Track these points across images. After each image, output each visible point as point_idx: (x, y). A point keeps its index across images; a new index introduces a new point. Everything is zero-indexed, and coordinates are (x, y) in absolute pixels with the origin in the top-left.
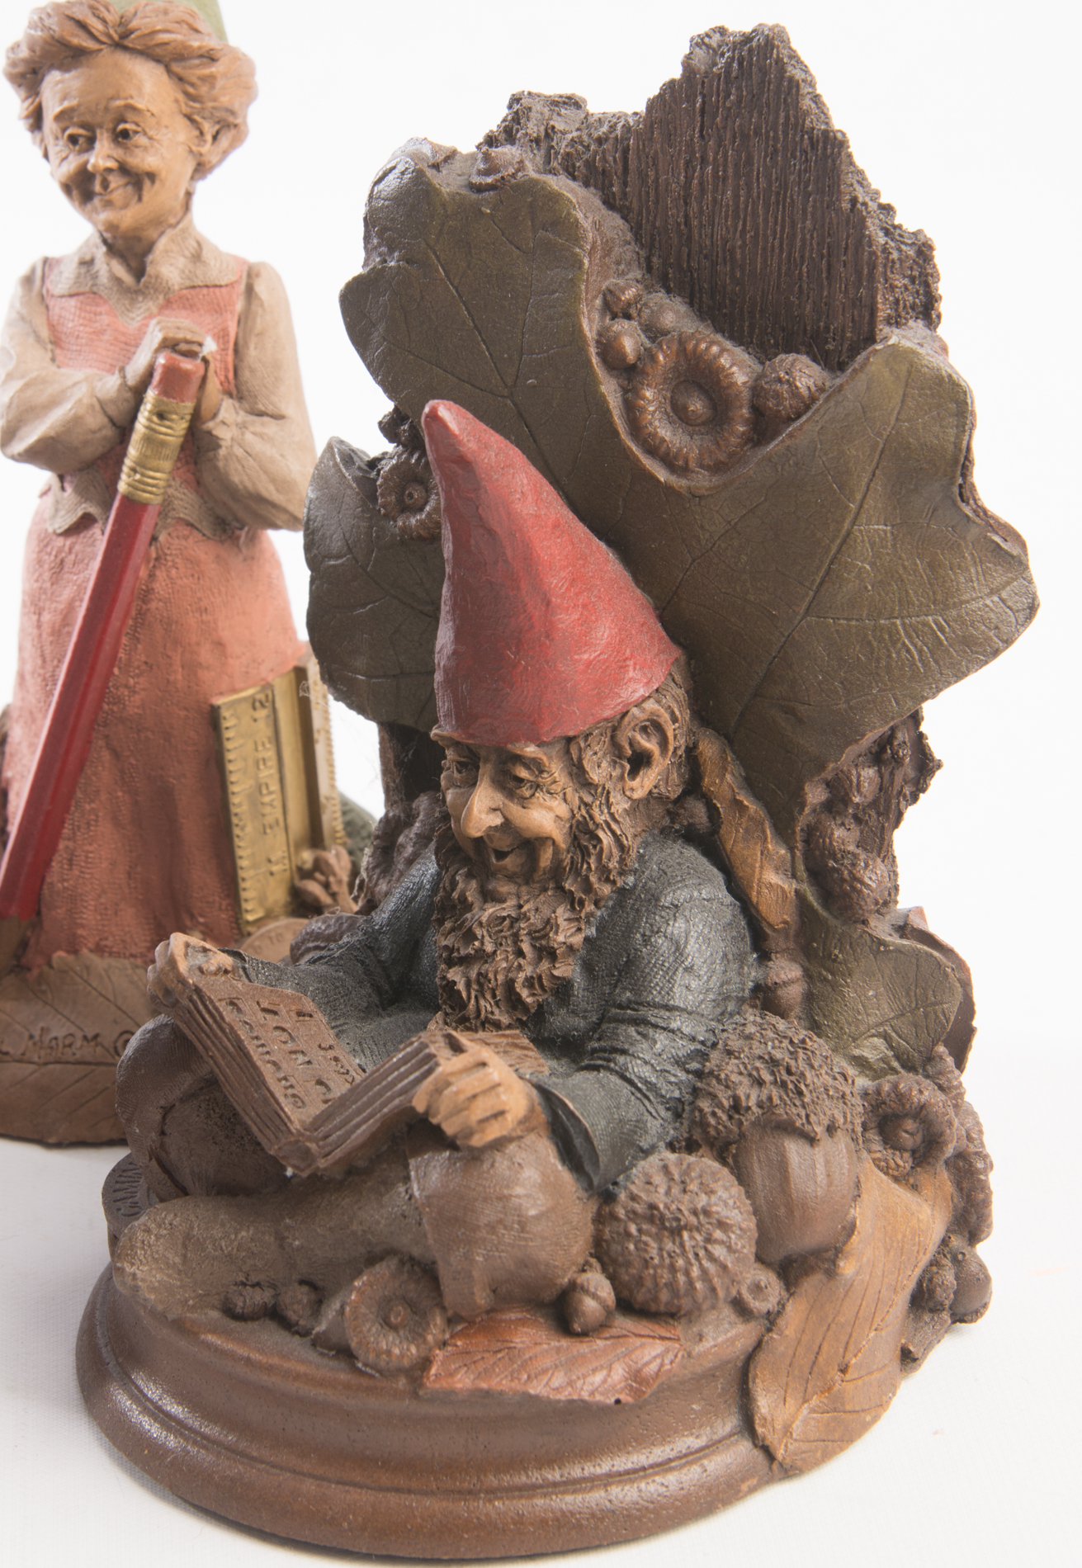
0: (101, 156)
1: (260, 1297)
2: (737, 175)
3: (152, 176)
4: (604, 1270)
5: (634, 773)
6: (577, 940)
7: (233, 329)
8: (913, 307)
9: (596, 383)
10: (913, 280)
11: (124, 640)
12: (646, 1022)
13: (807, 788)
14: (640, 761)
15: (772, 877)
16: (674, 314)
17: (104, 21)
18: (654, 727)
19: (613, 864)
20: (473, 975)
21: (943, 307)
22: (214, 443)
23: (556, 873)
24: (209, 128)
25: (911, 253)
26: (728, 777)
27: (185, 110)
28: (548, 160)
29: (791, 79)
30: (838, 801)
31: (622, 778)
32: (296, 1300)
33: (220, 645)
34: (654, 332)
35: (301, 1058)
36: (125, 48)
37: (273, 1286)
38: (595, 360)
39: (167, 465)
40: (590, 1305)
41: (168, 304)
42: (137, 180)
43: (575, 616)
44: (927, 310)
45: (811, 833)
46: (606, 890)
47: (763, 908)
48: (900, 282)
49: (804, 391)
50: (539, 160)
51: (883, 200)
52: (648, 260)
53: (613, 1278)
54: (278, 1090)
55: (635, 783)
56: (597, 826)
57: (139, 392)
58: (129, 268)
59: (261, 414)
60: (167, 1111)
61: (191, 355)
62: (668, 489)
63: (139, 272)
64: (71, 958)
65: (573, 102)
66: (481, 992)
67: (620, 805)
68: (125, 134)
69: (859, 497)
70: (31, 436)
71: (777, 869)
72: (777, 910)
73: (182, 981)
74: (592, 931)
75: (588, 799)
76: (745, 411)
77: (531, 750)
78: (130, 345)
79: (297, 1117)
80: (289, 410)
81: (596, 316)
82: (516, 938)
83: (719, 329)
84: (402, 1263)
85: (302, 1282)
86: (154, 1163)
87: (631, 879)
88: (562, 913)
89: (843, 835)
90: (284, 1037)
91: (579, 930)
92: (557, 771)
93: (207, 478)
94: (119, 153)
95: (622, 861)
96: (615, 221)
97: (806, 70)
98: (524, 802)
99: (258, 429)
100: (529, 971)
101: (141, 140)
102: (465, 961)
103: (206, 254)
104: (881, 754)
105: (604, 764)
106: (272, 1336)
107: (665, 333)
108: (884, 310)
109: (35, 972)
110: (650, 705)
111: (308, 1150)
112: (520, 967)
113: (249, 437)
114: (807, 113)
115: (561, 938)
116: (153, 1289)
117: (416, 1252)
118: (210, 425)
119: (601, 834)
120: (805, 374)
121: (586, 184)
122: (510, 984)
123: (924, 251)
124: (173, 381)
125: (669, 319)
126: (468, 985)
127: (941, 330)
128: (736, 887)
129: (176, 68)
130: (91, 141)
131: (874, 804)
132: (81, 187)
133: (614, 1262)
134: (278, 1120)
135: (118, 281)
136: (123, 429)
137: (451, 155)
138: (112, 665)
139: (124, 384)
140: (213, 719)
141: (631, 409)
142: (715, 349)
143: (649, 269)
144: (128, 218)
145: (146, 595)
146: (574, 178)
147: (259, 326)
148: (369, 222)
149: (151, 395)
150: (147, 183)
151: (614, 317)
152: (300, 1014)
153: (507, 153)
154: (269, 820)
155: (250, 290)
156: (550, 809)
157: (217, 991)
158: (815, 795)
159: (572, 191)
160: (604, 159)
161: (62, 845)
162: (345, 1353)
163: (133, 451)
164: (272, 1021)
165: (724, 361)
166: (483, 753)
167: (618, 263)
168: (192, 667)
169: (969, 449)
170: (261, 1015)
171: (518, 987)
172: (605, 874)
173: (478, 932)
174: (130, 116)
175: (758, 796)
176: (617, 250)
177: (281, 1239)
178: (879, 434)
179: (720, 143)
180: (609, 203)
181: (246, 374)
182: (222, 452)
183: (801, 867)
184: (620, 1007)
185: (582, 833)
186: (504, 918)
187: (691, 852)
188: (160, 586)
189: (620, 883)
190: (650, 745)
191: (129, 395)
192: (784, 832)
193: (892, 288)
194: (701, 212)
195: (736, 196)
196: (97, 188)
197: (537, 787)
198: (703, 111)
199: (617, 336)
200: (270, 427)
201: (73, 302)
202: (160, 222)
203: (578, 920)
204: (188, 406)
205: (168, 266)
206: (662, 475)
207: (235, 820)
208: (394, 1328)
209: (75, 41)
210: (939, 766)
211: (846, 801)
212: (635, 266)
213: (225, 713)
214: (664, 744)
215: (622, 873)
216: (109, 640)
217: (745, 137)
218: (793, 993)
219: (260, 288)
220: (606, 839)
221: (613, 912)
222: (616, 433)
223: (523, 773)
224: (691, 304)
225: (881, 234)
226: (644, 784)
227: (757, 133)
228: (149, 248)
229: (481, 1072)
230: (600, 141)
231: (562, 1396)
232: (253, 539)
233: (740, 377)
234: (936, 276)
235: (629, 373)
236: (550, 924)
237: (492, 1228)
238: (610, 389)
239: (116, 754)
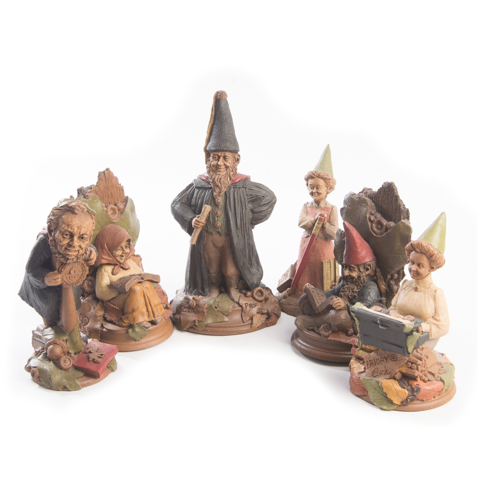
0: (315, 190)
1: (312, 328)
2: (387, 199)
3: (321, 193)
4: (353, 329)
5: (367, 271)
6: (357, 291)
7: (329, 214)
8: (406, 217)
9: (368, 223)
10: (406, 214)
11: (311, 252)
12: (363, 301)
13: (388, 275)
14: (367, 269)
15: (383, 286)
16: (379, 216)
17: (317, 174)
18: (369, 265)
19: (362, 282)
20: (344, 293)
21: (410, 218)
22: (325, 228)
23: (356, 282)
24: (329, 188)
25: (406, 211)
26: (379, 274)
27: (326, 185)
28: (366, 196)
29: (393, 188)
30: (392, 278)
31: (365, 271)
32: (316, 328)
33: (324, 254)
34: (376, 217)
35: (321, 300)
36: (319, 177)
37: (313, 327)
38: (368, 220)
39: (319, 230)
40: (350, 332)
41: (322, 210)
42: (319, 194)
43: (360, 250)
44: (408, 218)
45: (388, 281)
46: (362, 285)
47: (382, 290)
48: (405, 214)
49: (391, 226)
50: (365, 195)
51: (404, 204)
52: (377, 209)
53: (354, 330)
54: (316, 302)
55: (367, 272)
56: (361, 277)
57: (316, 220)
58: (317, 204)
59: (332, 225)
60: (304, 305)
61: (323, 216)
62: (375, 236)
63: (318, 205)
64: (301, 293)
65: (371, 189)
66: (344, 296)
67: (364, 274)
68: (318, 188)
69: (397, 240)
70: (302, 224)
71: (384, 286)
72: (383, 291)
73: (307, 288)
74: (359, 290)
75: (360, 273)
76: (385, 228)
77: (353, 265)
78: (316, 214)
79: (318, 305)
80: (335, 225)
81: (369, 215)
82: (350, 290)
83: (384, 218)
84: (328, 324)
85: (317, 327)
86: (302, 311)
87: (365, 284)
88: (355, 287)
89: (392, 282)
90: (319, 297)
91: (358, 290)
92: (356, 269)
93: (324, 232)
94: (317, 190)
95: (364, 282)
96: (373, 204)
97: (396, 188)
98: (352, 272)
99: (331, 227)
100: (351, 294)
101: (320, 189)
102: (343, 292)
103: (327, 204)
104: (398, 273)
105: (363, 269)
106: (312, 332)
107: (377, 218)
108: (402, 217)
109: (296, 294)
110: (369, 263)
111: (318, 309)
112: (350, 293)
113: (330, 227)
114: (395, 193)
115: (355, 290)
116: (299, 325)
117: (329, 323)
118: (325, 226)
119: (361, 278)
120: (392, 224)
121: (370, 199)
122: (348, 295)
123: (408, 211)
124: (320, 220)
125: (378, 216)
126: (343, 295)
127: (410, 221)
128: (379, 287)
129: (325, 180)
130: (314, 188)
131: (397, 279)
132: (312, 194)
133: (354, 328)
134: (315, 305)
135: (316, 206)
136: (314, 225)
137: (355, 194)
138: (310, 255)
139: (314, 219)
140: (322, 263)
141: (372, 226)
142: (382, 220)
143: (377, 210)
144: (317, 198)
145: (315, 246)
146: (369, 198)
147: (333, 214)
148: (344, 201)
149: (317, 221)
150: (320, 194)
151: (371, 215)
152: (322, 295)
153: (361, 194)
154: (329, 278)
155: (332, 209)
156: (355, 274)
157: (311, 290)
158: (389, 277)
159: (368, 199)
160: (372, 196)
161: (301, 278)
162: (320, 334)
163: (314, 228)
164: (318, 295)
165: (383, 221)
166: (348, 266)
167: (373, 209)
168: (320, 256)
169: (411, 235)
170: (316, 294)
171: (349, 296)
172: (361, 283)
173: (345, 288)
174: (318, 186)
175: (383, 276)
176: (373, 207)
177: (315, 321)
178: (400, 232)
179: (385, 195)
180: (373, 201)
181: (330, 220)
182: (326, 229)
183: (387, 286)
184: (361, 299)
185: (359, 277)
186: (349, 287)
187: (374, 283)
188: (317, 245)
189: (364, 285)
190: (369, 268)
191: (315, 221)
192: (385, 281)
193: (404, 215)
194: (383, 203)
195: (387, 202)
196: (314, 194)
197: (354, 271)
198: (384, 191)
199: (371, 217)
200: (333, 227)
201: (310, 208)
202: (322, 199)
203: (358, 288)
204: (322, 223)
205: (322, 205)
206: (374, 235)
207: (324, 277)
208: (326, 332)
209: (313, 176)
210: (405, 275)
211: (393, 278)
212: (375, 209)
213: (324, 263)
214: (371, 268)
215: (364, 283)
216: (309, 252)
217: (388, 195)
218: (384, 301)
219: (334, 209)
220: (362, 278)
221: (362, 288)
222: (369, 229)
223: (352, 269)
224: (381, 215)
225: (403, 208)
226: (368, 272)
227: (390, 194)
228: (320, 202)
229: (339, 301)
230: (372, 194)
231: (344, 342)
232: (330, 241)
233: (385, 224)
234: (409, 214)
235: (372, 222)
236: (354, 288)
237: (338, 320)
238: (369, 224)
239: (309, 267)
